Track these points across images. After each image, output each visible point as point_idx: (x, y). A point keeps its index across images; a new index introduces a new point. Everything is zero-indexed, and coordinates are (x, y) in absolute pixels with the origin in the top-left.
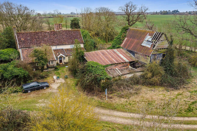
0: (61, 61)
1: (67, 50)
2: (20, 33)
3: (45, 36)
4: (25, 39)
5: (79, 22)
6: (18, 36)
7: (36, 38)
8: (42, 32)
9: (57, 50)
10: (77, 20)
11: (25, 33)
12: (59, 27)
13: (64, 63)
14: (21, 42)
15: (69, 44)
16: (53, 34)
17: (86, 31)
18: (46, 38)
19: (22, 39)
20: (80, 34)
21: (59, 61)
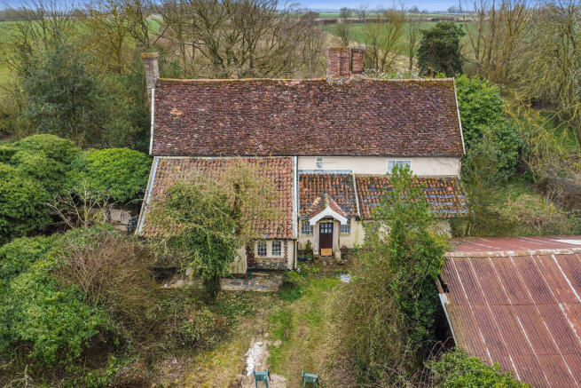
0: (326, 241)
1: (372, 182)
2: (170, 84)
3: (277, 106)
4: (187, 114)
5: (463, 40)
6: (160, 97)
7: (233, 114)
8: (267, 82)
9: (321, 176)
10: (452, 30)
11: (192, 84)
12: (347, 65)
13: (338, 255)
14: (168, 123)
15: (385, 156)
16: (315, 96)
17: (490, 90)
18: (278, 112)
19: (174, 111)
20: (453, 107)
21: (314, 241)
